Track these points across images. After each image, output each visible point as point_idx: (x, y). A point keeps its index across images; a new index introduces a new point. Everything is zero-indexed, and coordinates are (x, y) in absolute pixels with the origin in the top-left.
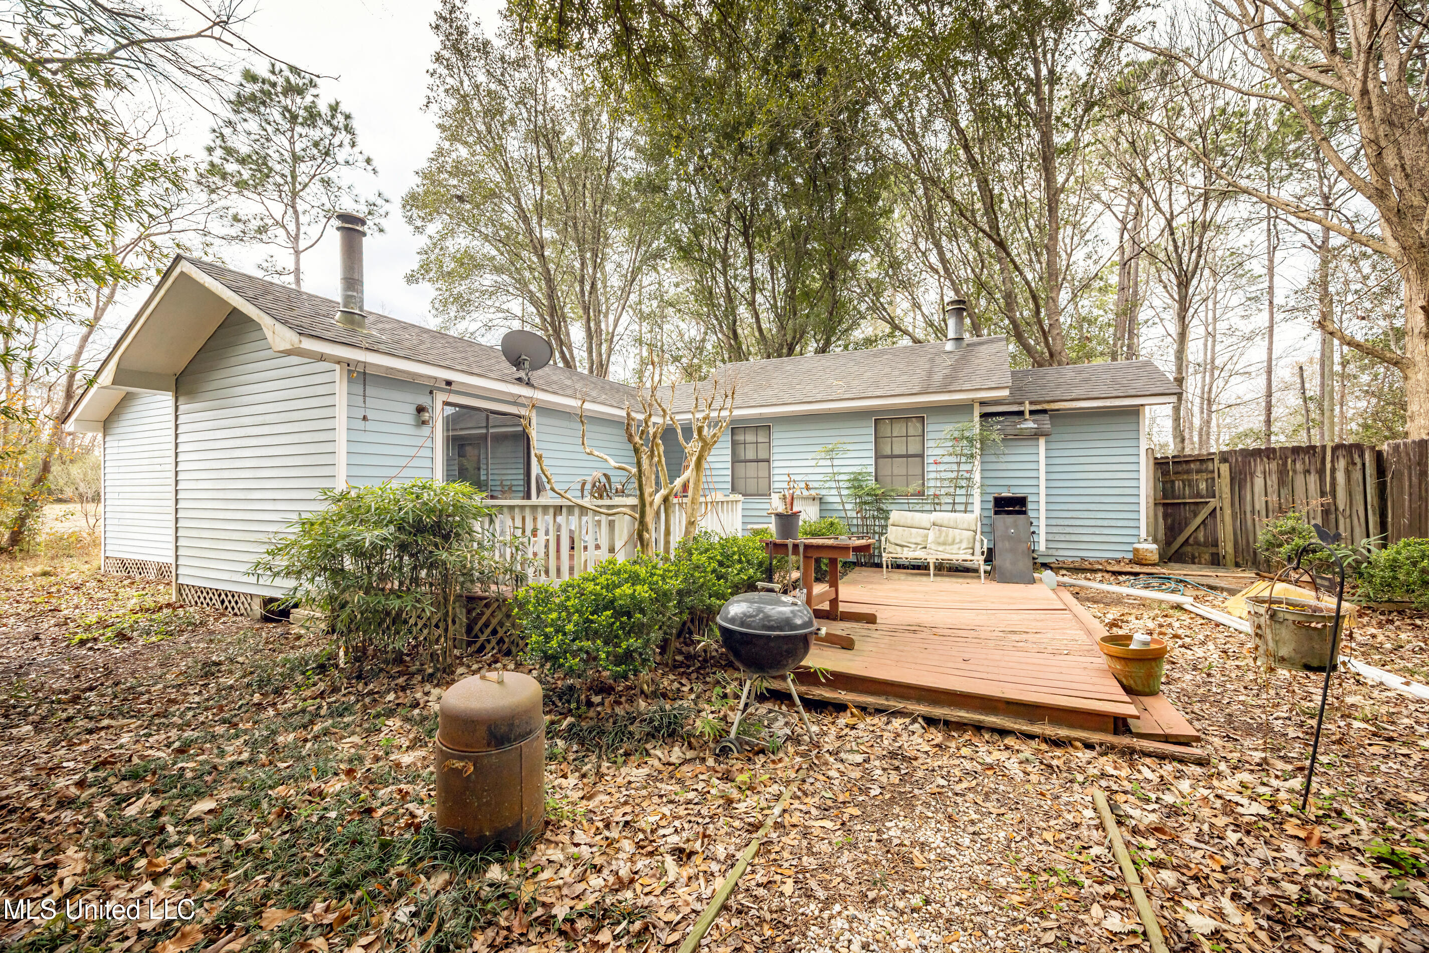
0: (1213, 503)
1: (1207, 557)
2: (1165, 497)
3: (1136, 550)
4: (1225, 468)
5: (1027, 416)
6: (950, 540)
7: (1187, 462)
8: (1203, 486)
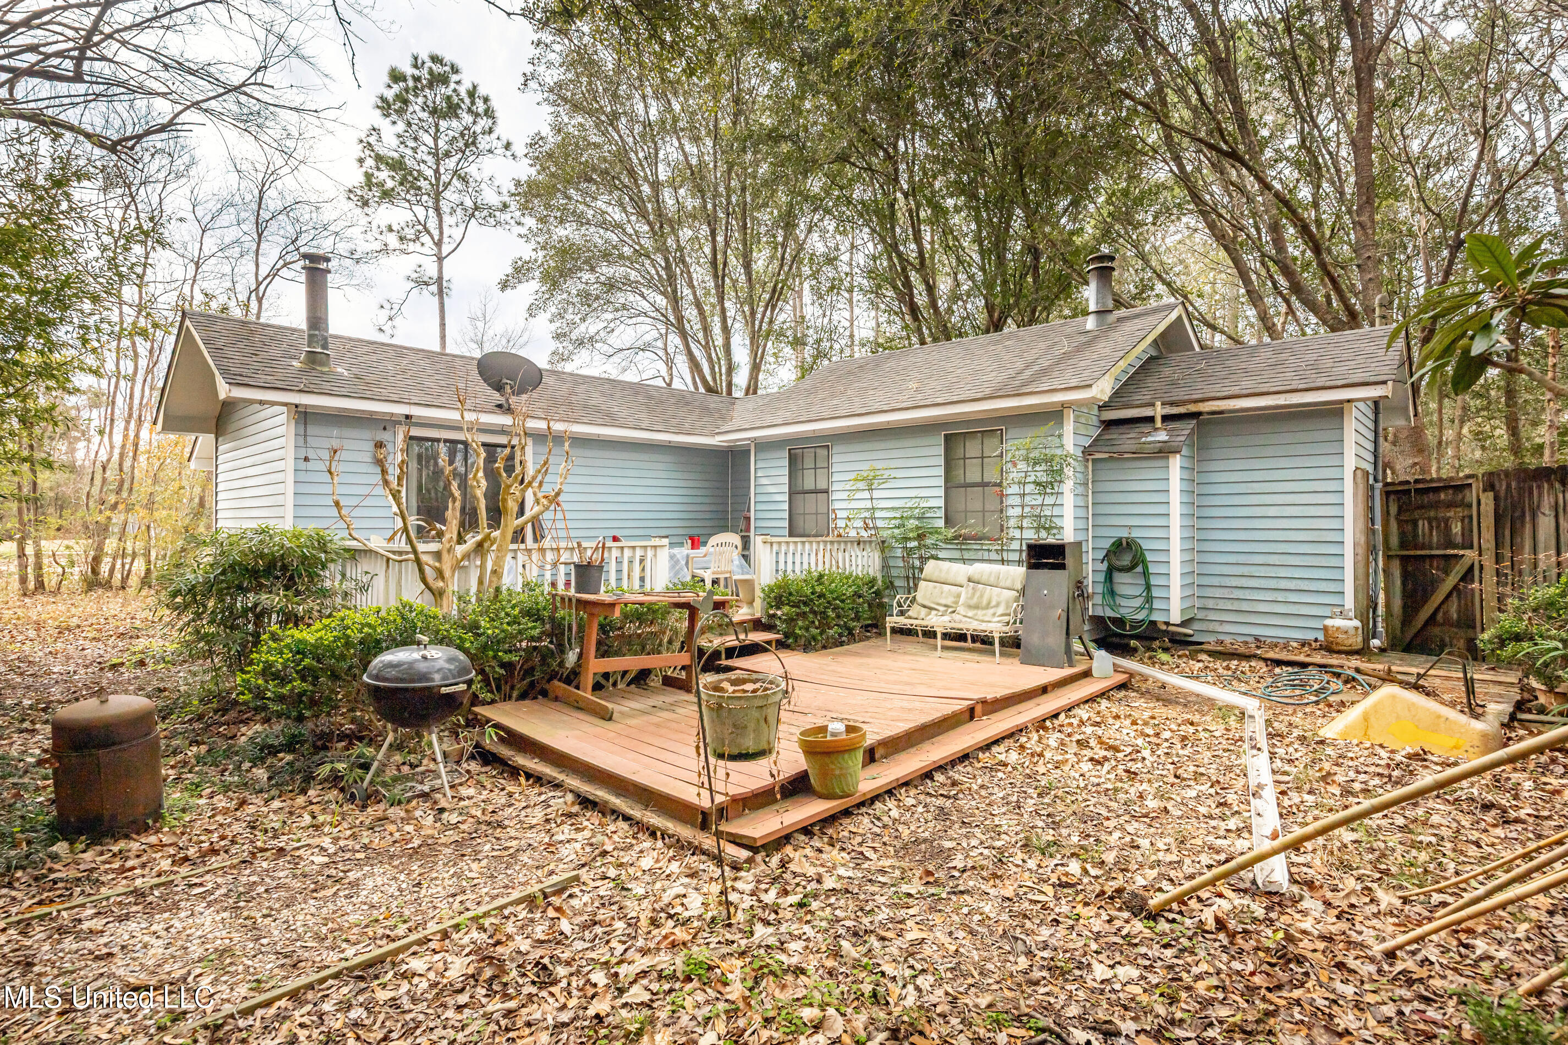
0: (1470, 555)
1: (1461, 643)
2: (1403, 545)
3: (1325, 629)
4: (1488, 501)
5: (1159, 424)
6: (985, 602)
7: (1437, 490)
8: (1457, 528)
